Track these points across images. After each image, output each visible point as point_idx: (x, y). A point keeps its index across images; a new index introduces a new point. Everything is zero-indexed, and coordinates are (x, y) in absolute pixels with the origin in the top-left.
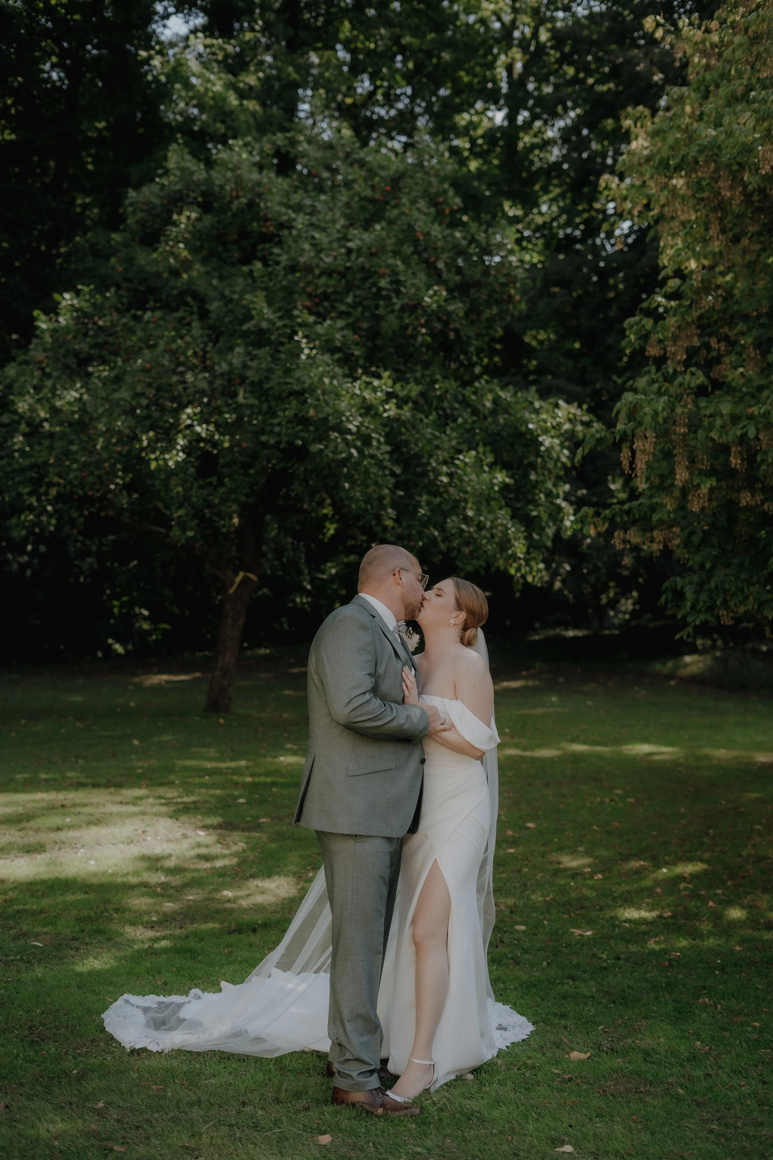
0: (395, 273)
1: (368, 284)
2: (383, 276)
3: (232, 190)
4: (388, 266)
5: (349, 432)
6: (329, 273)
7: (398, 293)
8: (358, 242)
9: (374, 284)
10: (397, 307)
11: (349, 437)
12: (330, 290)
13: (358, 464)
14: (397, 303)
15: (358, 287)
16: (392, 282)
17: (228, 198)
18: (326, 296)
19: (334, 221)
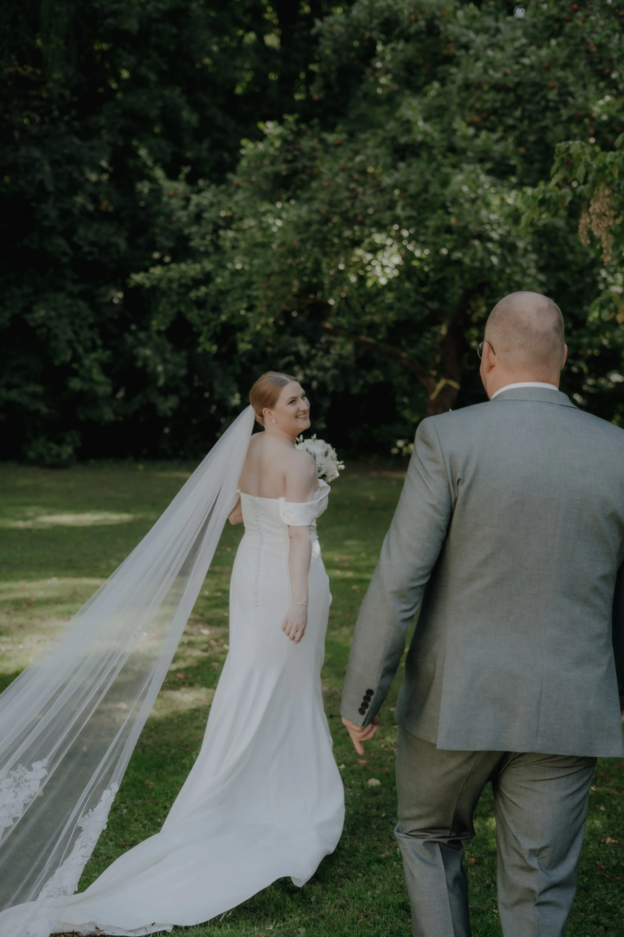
0: (564, 85)
1: (537, 98)
2: (552, 88)
3: (410, 14)
4: (558, 79)
5: (491, 240)
6: (496, 87)
7: (566, 104)
8: (533, 58)
9: (544, 98)
10: (564, 118)
11: (490, 245)
12: (498, 105)
13: (502, 271)
14: (565, 113)
15: (529, 102)
16: (560, 94)
17: (406, 23)
18: (494, 112)
19: (513, 40)
